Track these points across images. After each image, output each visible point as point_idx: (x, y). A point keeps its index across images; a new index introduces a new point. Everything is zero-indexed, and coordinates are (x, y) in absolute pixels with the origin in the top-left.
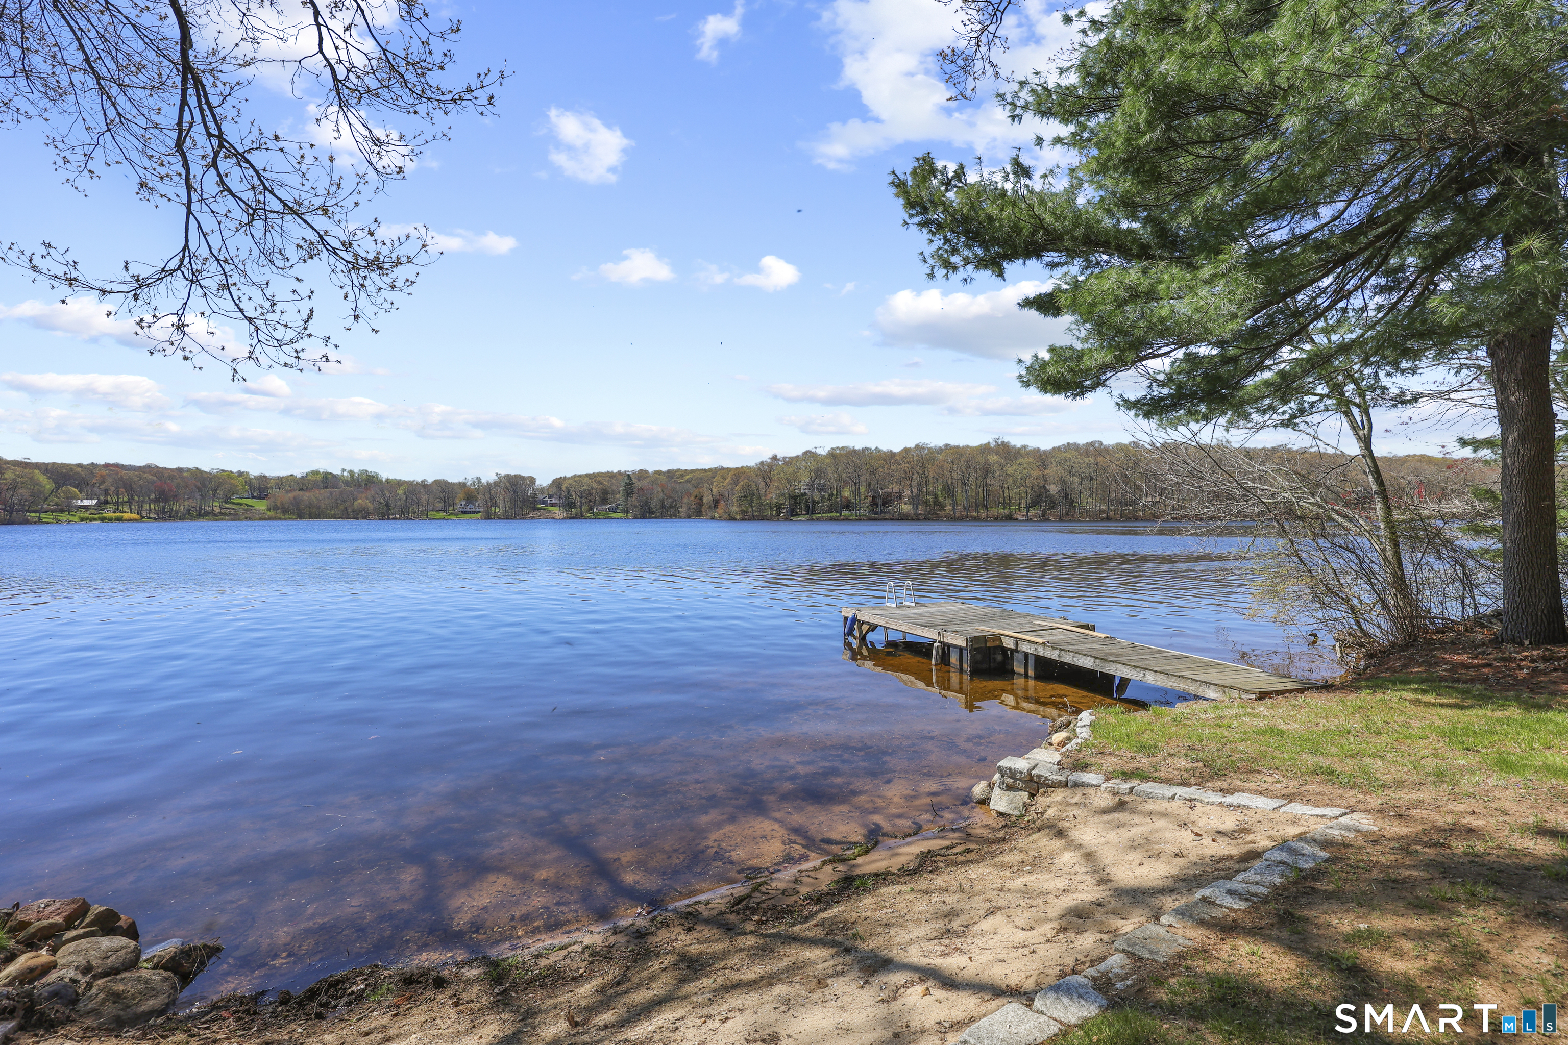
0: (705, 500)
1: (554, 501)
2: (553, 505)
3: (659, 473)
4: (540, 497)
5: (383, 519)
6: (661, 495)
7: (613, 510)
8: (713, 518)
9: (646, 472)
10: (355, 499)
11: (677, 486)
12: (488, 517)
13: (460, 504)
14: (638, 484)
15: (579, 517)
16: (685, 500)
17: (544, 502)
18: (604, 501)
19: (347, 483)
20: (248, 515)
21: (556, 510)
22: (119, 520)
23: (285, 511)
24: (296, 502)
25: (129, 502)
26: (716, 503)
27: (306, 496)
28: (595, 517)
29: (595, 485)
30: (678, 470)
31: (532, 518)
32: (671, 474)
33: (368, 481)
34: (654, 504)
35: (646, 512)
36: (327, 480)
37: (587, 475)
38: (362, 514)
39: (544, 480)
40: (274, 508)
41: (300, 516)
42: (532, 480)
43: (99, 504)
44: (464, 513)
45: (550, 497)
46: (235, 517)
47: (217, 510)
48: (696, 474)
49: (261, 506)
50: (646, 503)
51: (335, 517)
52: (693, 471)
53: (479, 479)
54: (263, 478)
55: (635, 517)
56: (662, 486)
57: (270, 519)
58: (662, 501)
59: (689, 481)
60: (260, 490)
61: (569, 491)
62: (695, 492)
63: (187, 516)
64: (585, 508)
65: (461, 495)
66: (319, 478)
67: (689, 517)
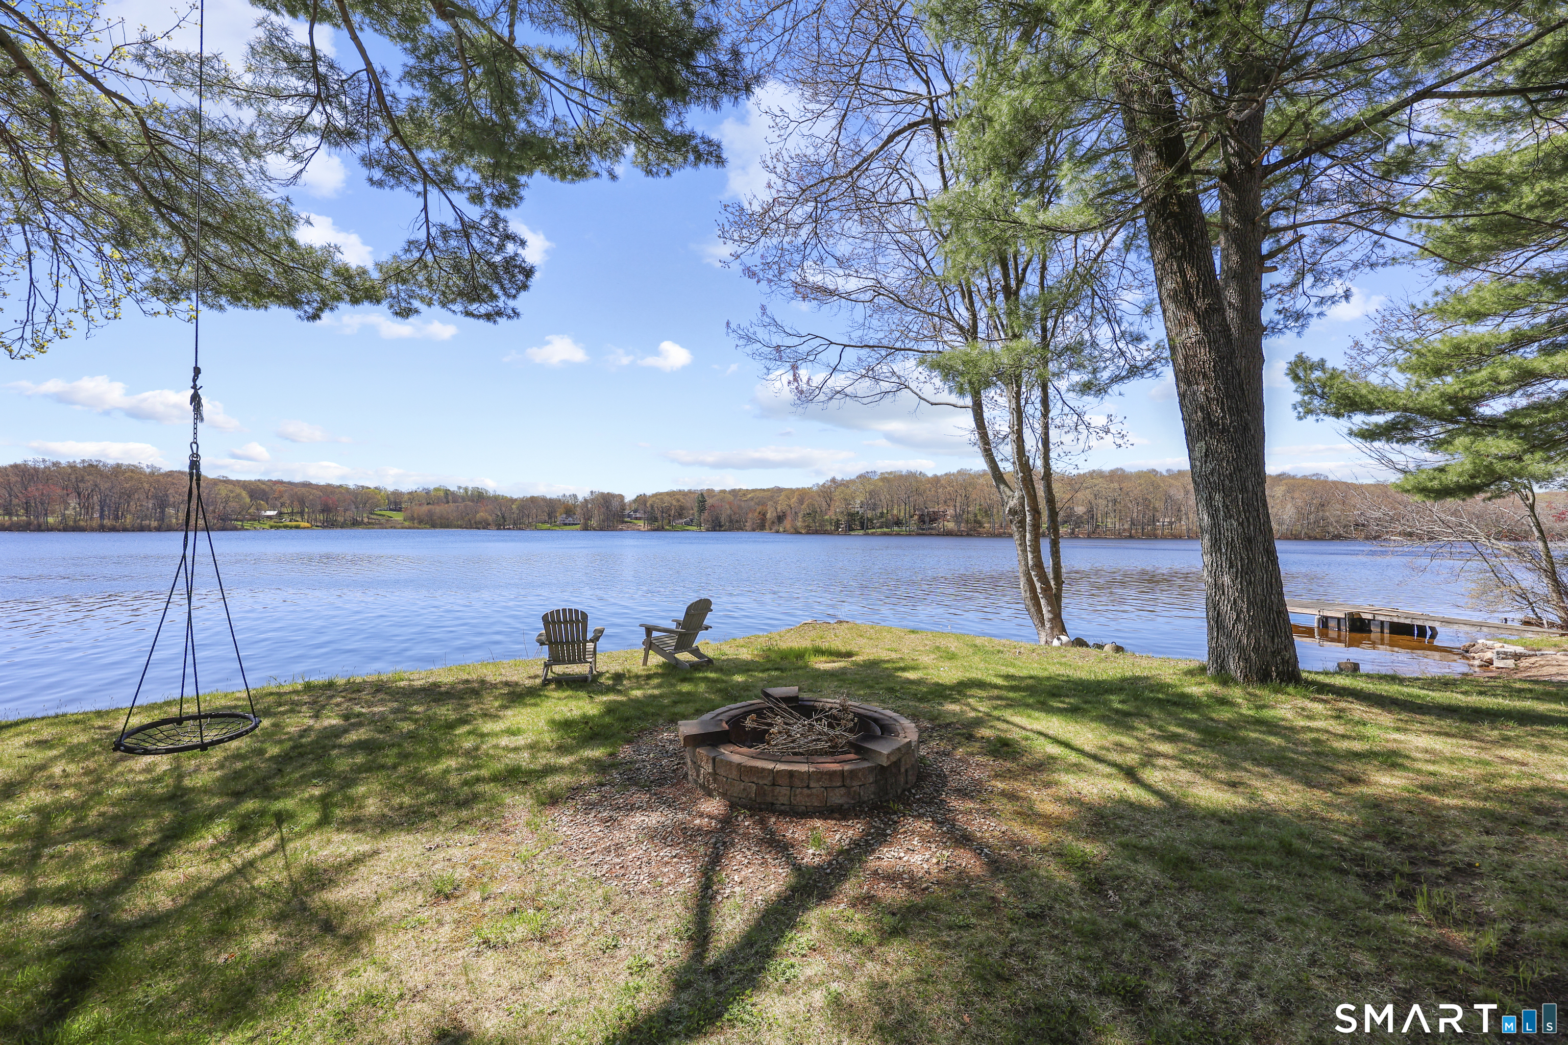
0: (768, 516)
1: (638, 515)
2: (640, 519)
3: (724, 491)
4: (627, 512)
5: (499, 529)
6: (729, 512)
7: (687, 524)
8: (777, 532)
9: (712, 491)
10: (477, 512)
11: (743, 504)
12: (586, 528)
13: (560, 517)
14: (710, 502)
15: (661, 529)
16: (750, 515)
17: (629, 516)
18: (680, 516)
19: (463, 499)
20: (386, 525)
21: (641, 523)
22: (297, 527)
23: (420, 522)
24: (430, 514)
25: (302, 513)
26: (780, 518)
27: (438, 509)
28: (674, 529)
29: (674, 503)
30: (740, 490)
31: (621, 530)
32: (734, 492)
33: (479, 497)
34: (723, 519)
35: (716, 526)
36: (447, 496)
37: (667, 494)
38: (483, 525)
39: (629, 497)
40: (412, 519)
41: (433, 526)
42: (621, 497)
43: (280, 514)
44: (565, 524)
45: (635, 511)
46: (382, 526)
47: (366, 520)
48: (757, 494)
49: (398, 517)
50: (717, 518)
51: (461, 527)
52: (754, 491)
53: (575, 496)
54: (397, 494)
55: (708, 530)
56: (730, 503)
57: (410, 528)
58: (730, 516)
59: (752, 499)
60: (396, 503)
61: (652, 506)
62: (759, 508)
63: (343, 526)
64: (666, 521)
65: (562, 510)
66: (442, 494)
67: (754, 530)
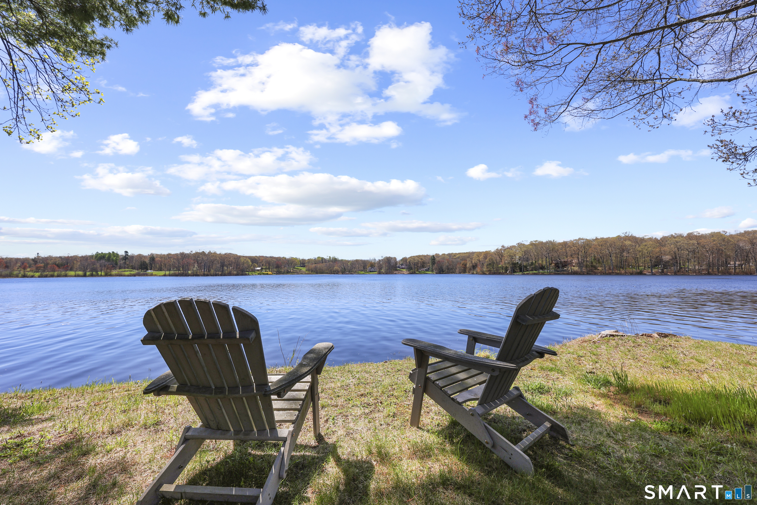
0: (468, 266)
1: (403, 267)
2: (404, 268)
3: (444, 255)
4: (398, 265)
5: (343, 274)
6: (447, 264)
7: (427, 270)
8: (473, 274)
9: (439, 254)
10: (334, 267)
11: (454, 260)
12: (380, 273)
13: (368, 268)
14: (437, 259)
15: (414, 273)
16: (458, 266)
17: (399, 267)
18: (423, 267)
19: (329, 261)
20: (299, 273)
21: (404, 270)
22: (267, 274)
23: (312, 271)
24: (316, 268)
25: (269, 268)
26: (474, 267)
27: (319, 266)
28: (420, 273)
29: (420, 260)
30: (452, 254)
31: (396, 274)
32: (449, 255)
33: (335, 260)
34: (444, 267)
35: (441, 271)
36: (322, 260)
37: (417, 256)
38: (336, 272)
39: (399, 259)
40: (308, 270)
41: (317, 273)
42: (395, 258)
43: (262, 269)
44: (371, 272)
45: (402, 265)
46: (298, 273)
47: (292, 271)
48: (461, 255)
49: (304, 269)
50: (441, 267)
51: (327, 273)
52: (459, 253)
53: (375, 260)
54: (303, 260)
55: (437, 273)
56: (447, 260)
57: (308, 274)
58: (448, 266)
59: (459, 258)
60: (303, 264)
61: (409, 262)
62: (463, 262)
63: (283, 273)
64: (416, 269)
65: (369, 265)
66: (320, 259)
67: (460, 273)
